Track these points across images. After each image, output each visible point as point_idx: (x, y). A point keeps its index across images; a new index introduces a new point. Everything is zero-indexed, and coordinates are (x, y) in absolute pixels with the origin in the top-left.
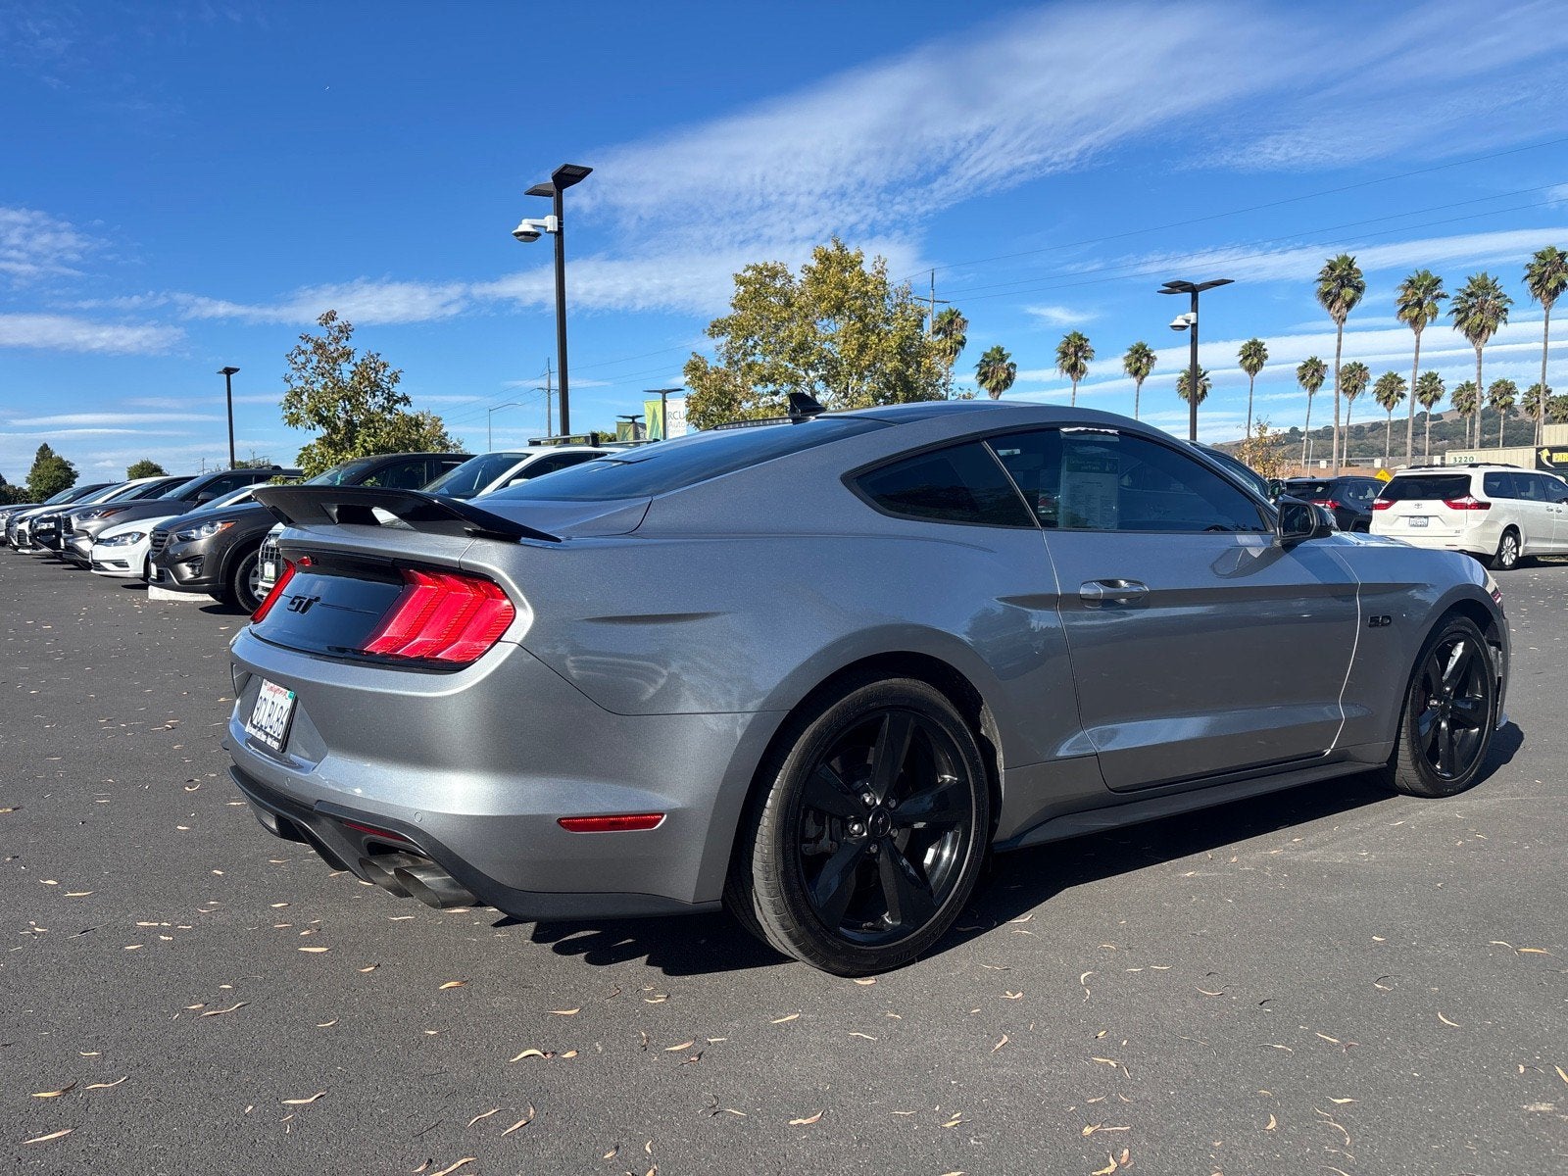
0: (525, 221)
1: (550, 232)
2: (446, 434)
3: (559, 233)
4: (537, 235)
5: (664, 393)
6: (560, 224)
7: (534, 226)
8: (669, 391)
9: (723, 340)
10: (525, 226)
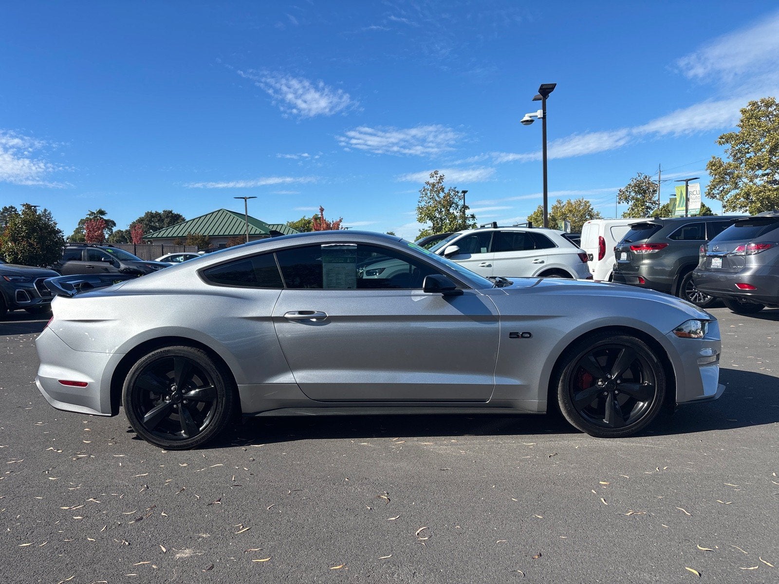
0: (526, 115)
1: (539, 118)
2: (592, 209)
3: (544, 118)
4: (532, 121)
5: (687, 181)
6: (544, 113)
7: (531, 117)
8: (690, 180)
9: (728, 146)
10: (526, 118)
